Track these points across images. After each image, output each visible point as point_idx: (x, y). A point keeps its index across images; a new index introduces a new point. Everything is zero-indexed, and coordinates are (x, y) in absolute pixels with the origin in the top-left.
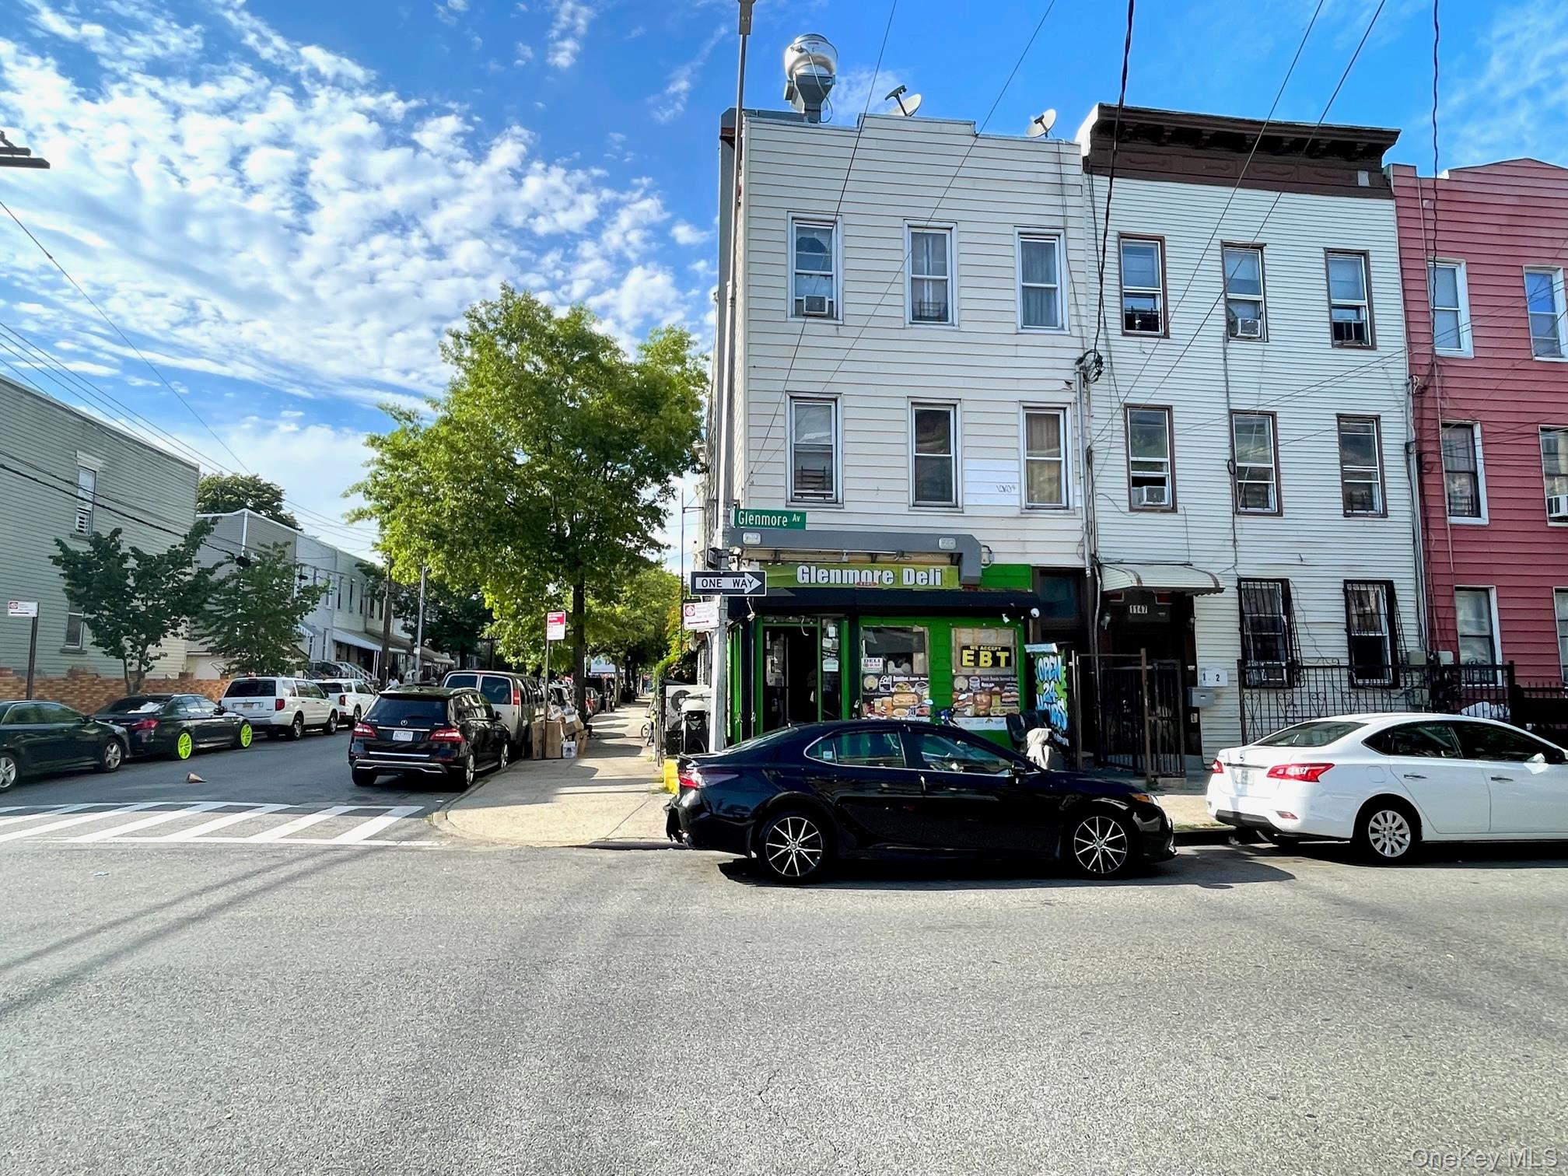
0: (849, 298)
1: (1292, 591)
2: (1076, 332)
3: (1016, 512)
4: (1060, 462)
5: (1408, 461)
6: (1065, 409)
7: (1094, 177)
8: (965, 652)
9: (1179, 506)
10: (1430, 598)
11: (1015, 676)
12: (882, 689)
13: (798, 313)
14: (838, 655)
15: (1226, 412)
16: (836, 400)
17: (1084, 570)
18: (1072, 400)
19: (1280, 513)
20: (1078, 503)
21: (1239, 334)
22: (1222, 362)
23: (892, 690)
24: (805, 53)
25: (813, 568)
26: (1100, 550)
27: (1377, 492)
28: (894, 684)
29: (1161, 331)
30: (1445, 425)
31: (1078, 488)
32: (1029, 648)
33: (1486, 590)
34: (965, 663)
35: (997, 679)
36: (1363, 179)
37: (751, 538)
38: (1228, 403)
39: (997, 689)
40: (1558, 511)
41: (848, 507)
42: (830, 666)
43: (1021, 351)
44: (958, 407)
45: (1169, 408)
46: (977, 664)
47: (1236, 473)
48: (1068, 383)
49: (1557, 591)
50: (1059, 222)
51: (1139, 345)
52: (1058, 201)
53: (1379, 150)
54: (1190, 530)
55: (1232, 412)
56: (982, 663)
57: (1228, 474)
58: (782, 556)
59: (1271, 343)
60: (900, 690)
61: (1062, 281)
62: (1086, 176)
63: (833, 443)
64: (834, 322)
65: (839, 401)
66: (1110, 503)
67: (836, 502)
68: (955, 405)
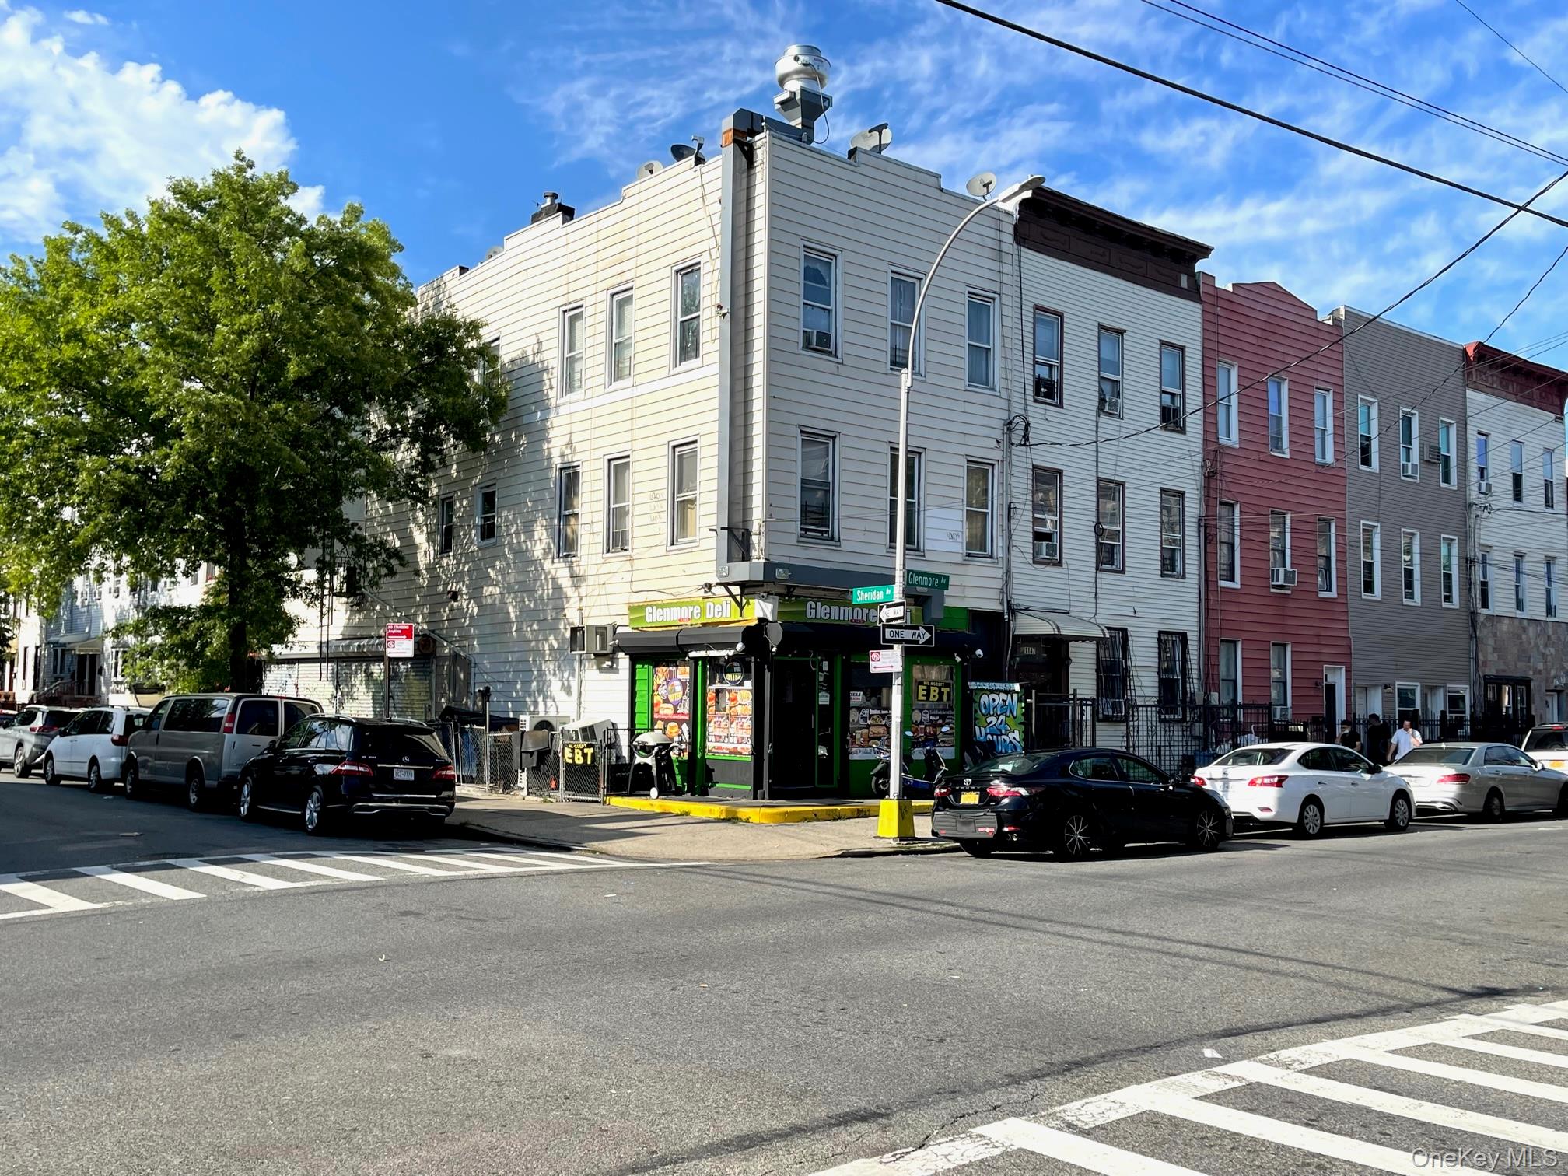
0: (848, 337)
1: (1129, 638)
2: (1004, 394)
3: (959, 559)
4: (986, 513)
5: (1199, 532)
6: (993, 465)
7: (1021, 247)
8: (921, 687)
9: (1064, 561)
10: (1207, 646)
11: (951, 708)
12: (861, 721)
13: (807, 346)
14: (830, 690)
15: (1095, 479)
16: (834, 438)
17: (1002, 614)
18: (1000, 458)
19: (1123, 571)
20: (999, 552)
21: (1106, 410)
22: (1094, 433)
23: (869, 722)
25: (819, 604)
26: (1013, 596)
27: (1178, 557)
28: (871, 716)
29: (1056, 401)
30: (1222, 503)
31: (1000, 538)
32: (973, 685)
33: (1235, 642)
34: (920, 698)
35: (940, 713)
36: (1184, 282)
37: (780, 574)
38: (1097, 472)
39: (940, 721)
40: (1277, 580)
41: (845, 545)
42: (824, 699)
43: (969, 408)
44: (923, 455)
45: (1060, 472)
46: (928, 699)
47: (1099, 532)
48: (998, 442)
49: (1273, 644)
50: (995, 287)
51: (1043, 412)
52: (995, 266)
53: (1195, 259)
54: (1071, 582)
55: (1099, 480)
56: (931, 698)
57: (1094, 534)
58: (797, 592)
59: (1125, 420)
60: (875, 723)
61: (996, 344)
62: (1016, 246)
63: (830, 480)
64: (835, 359)
65: (837, 440)
66: (1021, 555)
67: (832, 539)
68: (919, 454)
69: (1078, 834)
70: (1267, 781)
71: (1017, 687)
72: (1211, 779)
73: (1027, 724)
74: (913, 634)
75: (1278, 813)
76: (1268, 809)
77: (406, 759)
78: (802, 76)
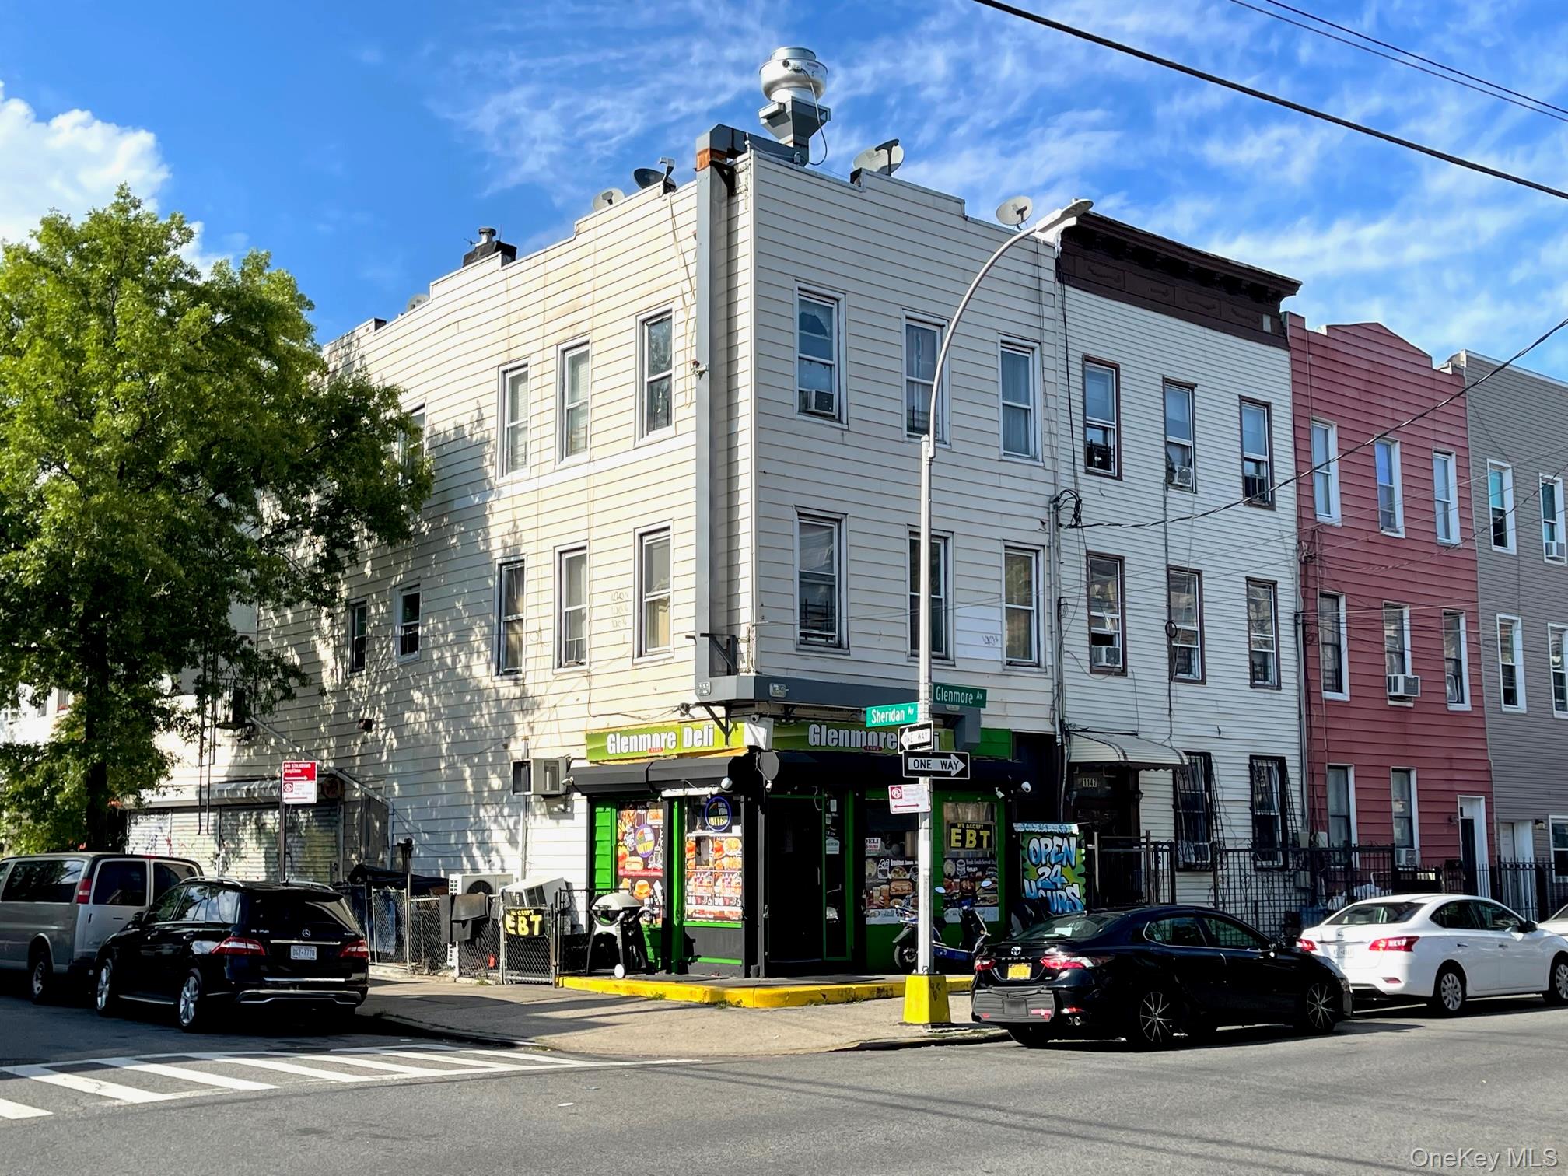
0: (855, 398)
1: (1214, 765)
2: (1049, 464)
3: (998, 668)
4: (1032, 611)
5: (1296, 631)
6: (1037, 552)
7: (1067, 287)
8: (954, 831)
9: (1129, 669)
10: (1311, 774)
11: (992, 857)
12: (880, 875)
13: (804, 409)
14: (840, 836)
15: (1164, 567)
16: (839, 521)
17: (1054, 737)
18: (1046, 543)
19: (1203, 681)
20: (1048, 660)
21: (1176, 482)
22: (1162, 511)
23: (890, 876)
24: (801, 74)
25: (824, 727)
26: (1067, 714)
27: (1271, 662)
28: (891, 868)
29: (1113, 471)
30: (1323, 595)
31: (1048, 642)
32: (1019, 827)
33: (1345, 768)
34: (953, 844)
35: (979, 863)
36: (1267, 324)
37: (776, 690)
38: (1167, 558)
39: (980, 874)
40: (1396, 690)
41: (855, 654)
42: (832, 847)
43: (1005, 481)
44: (950, 541)
45: (1121, 560)
46: (963, 846)
47: (1171, 633)
48: (1043, 523)
49: (1394, 770)
50: (1034, 335)
51: (1098, 485)
52: (1034, 309)
53: (1279, 297)
54: (1139, 696)
55: (1169, 568)
56: (968, 845)
57: (1165, 636)
58: (796, 712)
59: (1199, 494)
60: (897, 877)
61: (1037, 403)
62: (1058, 284)
63: (836, 573)
64: (839, 425)
65: (843, 523)
66: (1074, 662)
67: (840, 646)
68: (946, 539)
69: (1157, 1016)
70: (1392, 943)
71: (1074, 828)
72: (1322, 942)
73: (1088, 875)
74: (943, 764)
75: (1407, 985)
76: (1395, 980)
77: (307, 933)
78: (793, 84)
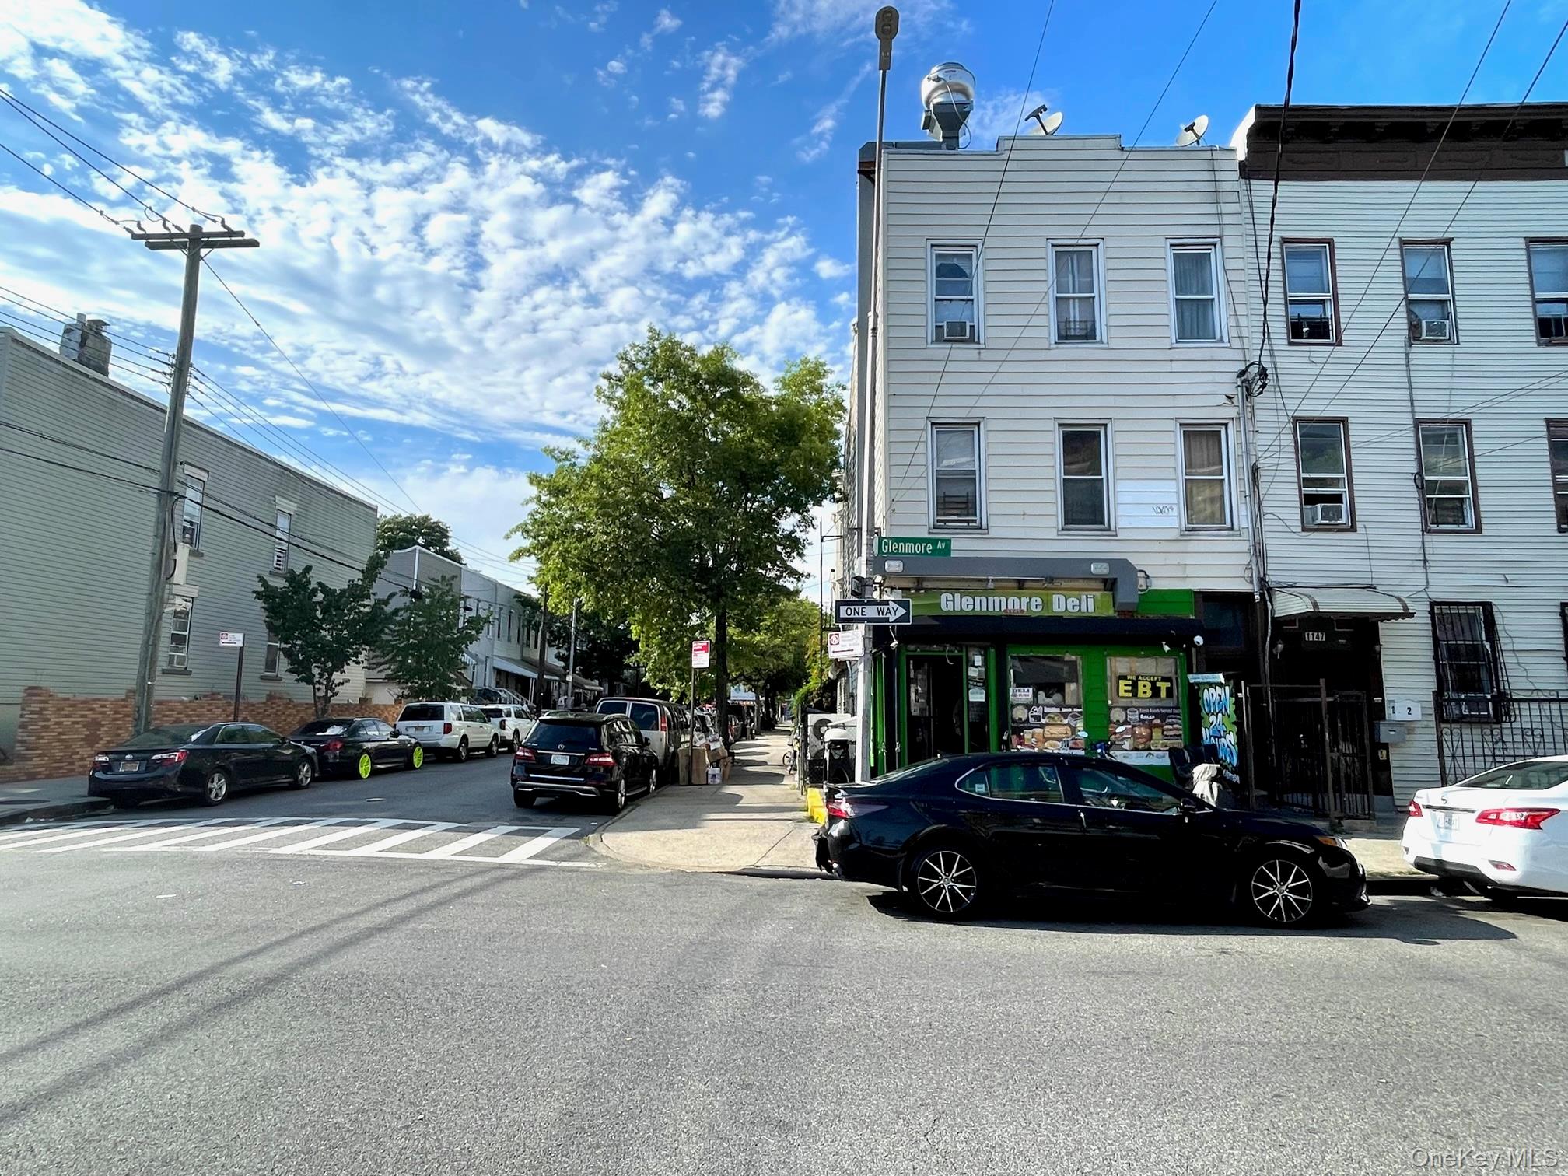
0: (992, 321)
1: (1496, 615)
2: (1236, 343)
3: (1175, 534)
4: (1223, 480)
6: (1226, 425)
7: (1252, 182)
8: (1122, 682)
9: (1359, 525)
11: (1177, 708)
12: (1032, 720)
13: (939, 339)
14: (985, 685)
15: (1411, 422)
16: (978, 424)
17: (1252, 595)
18: (1234, 415)
19: (1478, 530)
20: (1244, 523)
21: (1424, 337)
22: (1404, 368)
23: (1043, 721)
24: (942, 82)
25: (957, 596)
26: (1269, 573)
28: (1045, 715)
29: (1333, 338)
32: (1192, 678)
34: (1122, 693)
35: (1157, 711)
37: (893, 566)
38: (1413, 412)
39: (1158, 721)
41: (993, 533)
42: (977, 696)
43: (1176, 366)
44: (1109, 426)
45: (1344, 421)
46: (1135, 695)
47: (1423, 487)
48: (1229, 398)
50: (1215, 231)
51: (1307, 354)
52: (1213, 209)
54: (1371, 550)
55: (1418, 422)
56: (1140, 694)
57: (1415, 489)
58: (925, 584)
59: (1462, 345)
60: (1052, 722)
61: (1221, 293)
62: (1243, 181)
63: (977, 468)
64: (976, 346)
65: (982, 426)
66: (1281, 523)
67: (981, 528)
68: (1105, 425)
69: (947, 882)
70: (1507, 816)
71: (1220, 677)
72: (1428, 807)
74: (880, 611)
75: (1524, 873)
76: (1511, 868)
77: (561, 746)
78: (940, 92)
